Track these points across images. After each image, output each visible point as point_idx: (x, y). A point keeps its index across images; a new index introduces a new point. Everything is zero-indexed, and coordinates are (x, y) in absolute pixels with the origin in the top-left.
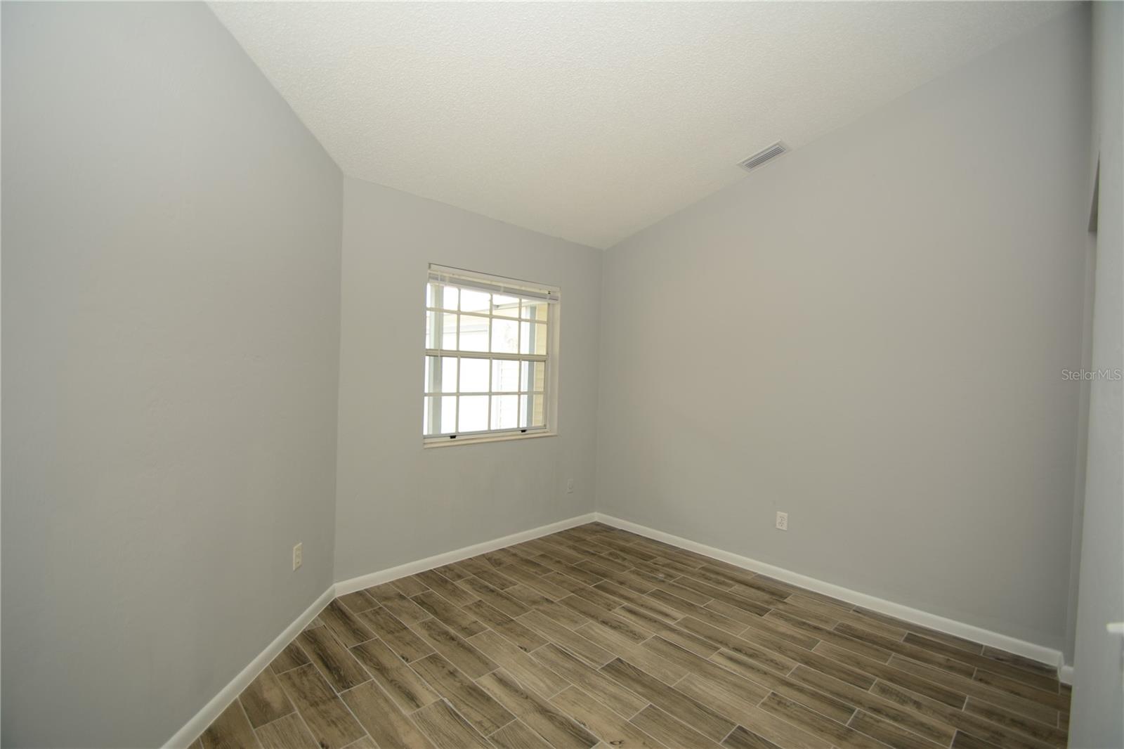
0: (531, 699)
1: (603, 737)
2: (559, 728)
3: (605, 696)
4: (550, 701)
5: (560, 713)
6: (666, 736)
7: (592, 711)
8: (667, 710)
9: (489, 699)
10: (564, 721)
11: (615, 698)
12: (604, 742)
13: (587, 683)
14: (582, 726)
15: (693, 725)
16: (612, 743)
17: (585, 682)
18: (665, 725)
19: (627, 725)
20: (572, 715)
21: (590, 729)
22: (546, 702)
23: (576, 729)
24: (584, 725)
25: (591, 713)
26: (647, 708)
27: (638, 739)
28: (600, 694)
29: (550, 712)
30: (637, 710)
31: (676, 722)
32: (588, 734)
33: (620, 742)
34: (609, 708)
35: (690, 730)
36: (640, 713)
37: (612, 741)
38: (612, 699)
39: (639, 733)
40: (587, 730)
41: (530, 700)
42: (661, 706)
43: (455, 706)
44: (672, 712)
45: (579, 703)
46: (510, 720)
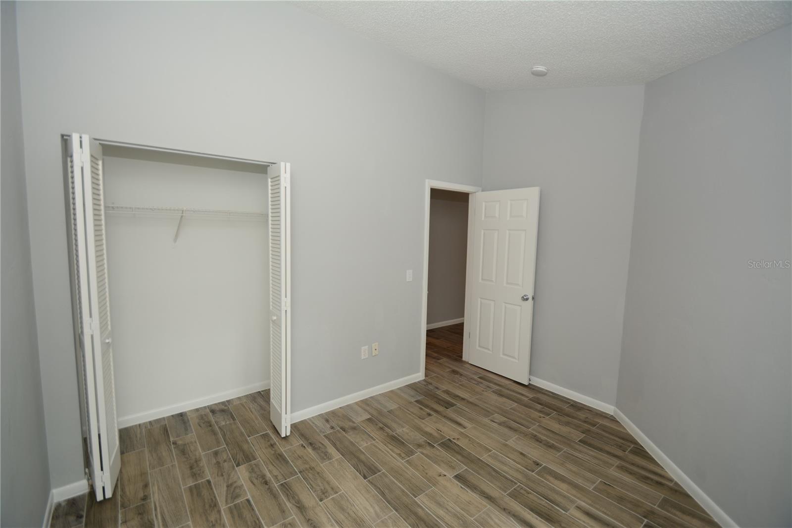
0: (501, 509)
1: (450, 479)
2: (477, 486)
3: (447, 507)
4: (487, 506)
5: (478, 495)
6: (413, 477)
7: (457, 496)
8: (407, 494)
9: (532, 510)
10: (475, 491)
11: (439, 504)
12: (449, 476)
13: (460, 519)
14: (463, 486)
15: (394, 482)
16: (445, 476)
17: (462, 520)
18: (411, 483)
19: (434, 485)
20: (470, 495)
21: (457, 484)
22: (490, 504)
23: (466, 485)
24: (461, 487)
25: (458, 495)
26: (419, 495)
27: (430, 477)
28: (450, 509)
29: (485, 497)
30: (426, 495)
31: (403, 485)
32: (459, 481)
33: (440, 475)
34: (445, 497)
35: (397, 479)
36: (424, 492)
37: (445, 477)
38: (442, 503)
39: (429, 480)
40: (460, 484)
41: (501, 507)
42: (408, 495)
43: (553, 507)
44: (403, 491)
45: (465, 502)
46: (510, 493)
